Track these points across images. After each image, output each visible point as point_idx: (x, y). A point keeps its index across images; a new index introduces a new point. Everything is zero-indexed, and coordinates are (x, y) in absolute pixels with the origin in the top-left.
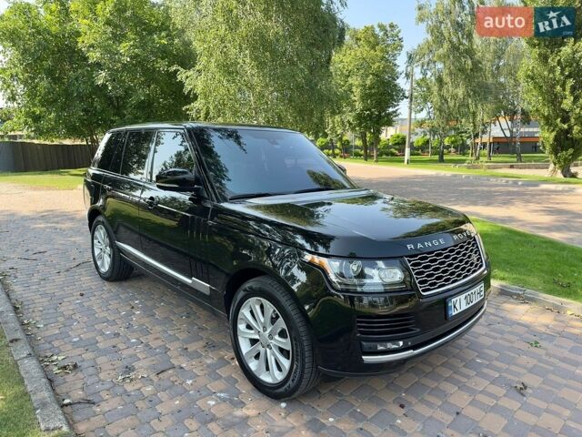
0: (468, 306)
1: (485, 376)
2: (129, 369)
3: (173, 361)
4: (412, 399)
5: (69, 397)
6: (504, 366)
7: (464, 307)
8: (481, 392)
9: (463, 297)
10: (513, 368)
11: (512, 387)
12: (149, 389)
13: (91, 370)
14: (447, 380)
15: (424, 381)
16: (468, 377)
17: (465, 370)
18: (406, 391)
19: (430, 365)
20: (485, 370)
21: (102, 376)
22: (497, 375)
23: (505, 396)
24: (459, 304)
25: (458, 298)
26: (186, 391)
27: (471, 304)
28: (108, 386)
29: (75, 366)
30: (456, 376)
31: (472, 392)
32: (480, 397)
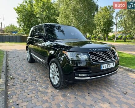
0: (108, 68)
1: (116, 89)
2: (25, 80)
3: (36, 79)
4: (92, 92)
5: (10, 84)
6: (123, 87)
7: (107, 67)
8: (113, 93)
9: (106, 65)
10: (125, 88)
11: (122, 92)
12: (28, 84)
13: (17, 79)
14: (104, 89)
15: (97, 89)
16: (111, 89)
17: (110, 88)
18: (91, 91)
19: (101, 85)
20: (116, 88)
21: (19, 81)
22: (120, 89)
23: (120, 94)
24: (105, 67)
25: (105, 65)
26: (36, 85)
27: (109, 67)
28: (19, 82)
29: (14, 78)
30: (107, 89)
31: (110, 92)
32: (112, 94)
